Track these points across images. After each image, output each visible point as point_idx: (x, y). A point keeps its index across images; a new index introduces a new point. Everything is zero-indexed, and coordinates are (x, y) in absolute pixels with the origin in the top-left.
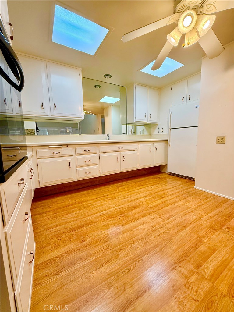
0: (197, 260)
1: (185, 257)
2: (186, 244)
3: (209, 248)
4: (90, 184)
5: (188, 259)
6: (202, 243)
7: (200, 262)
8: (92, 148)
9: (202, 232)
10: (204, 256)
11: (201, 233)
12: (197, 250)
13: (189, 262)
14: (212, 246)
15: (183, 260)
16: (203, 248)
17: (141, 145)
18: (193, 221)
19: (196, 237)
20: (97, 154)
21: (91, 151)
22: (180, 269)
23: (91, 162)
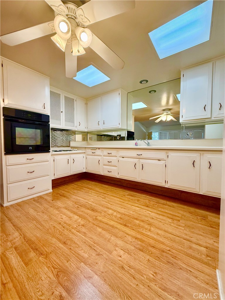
0: (22, 248)
1: (27, 241)
2: (41, 242)
3: (30, 260)
4: (119, 183)
5: (25, 242)
6: (38, 254)
7: (19, 250)
8: (114, 152)
9: (55, 258)
10: (23, 254)
11: (53, 257)
12: (31, 250)
13: (22, 243)
14: (33, 263)
15: (25, 240)
16: (32, 254)
17: (172, 154)
18: (75, 252)
19: (48, 251)
20: (117, 158)
21: (112, 154)
22: (19, 238)
23: (112, 164)
